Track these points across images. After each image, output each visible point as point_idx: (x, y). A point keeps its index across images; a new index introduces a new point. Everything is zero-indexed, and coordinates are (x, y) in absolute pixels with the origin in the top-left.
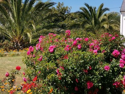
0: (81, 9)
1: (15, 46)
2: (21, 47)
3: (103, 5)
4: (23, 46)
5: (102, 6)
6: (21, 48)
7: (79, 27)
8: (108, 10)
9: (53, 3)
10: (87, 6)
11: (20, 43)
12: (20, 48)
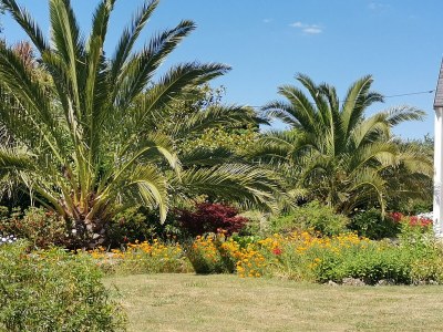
0: (282, 91)
1: (74, 231)
2: (96, 236)
3: (369, 83)
4: (103, 231)
5: (366, 84)
6: (98, 239)
7: (283, 161)
8: (378, 99)
9: (218, 68)
10: (308, 83)
11: (93, 220)
12: (93, 241)
